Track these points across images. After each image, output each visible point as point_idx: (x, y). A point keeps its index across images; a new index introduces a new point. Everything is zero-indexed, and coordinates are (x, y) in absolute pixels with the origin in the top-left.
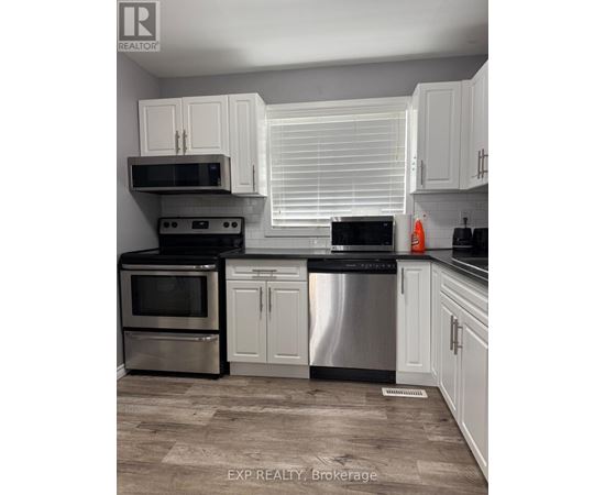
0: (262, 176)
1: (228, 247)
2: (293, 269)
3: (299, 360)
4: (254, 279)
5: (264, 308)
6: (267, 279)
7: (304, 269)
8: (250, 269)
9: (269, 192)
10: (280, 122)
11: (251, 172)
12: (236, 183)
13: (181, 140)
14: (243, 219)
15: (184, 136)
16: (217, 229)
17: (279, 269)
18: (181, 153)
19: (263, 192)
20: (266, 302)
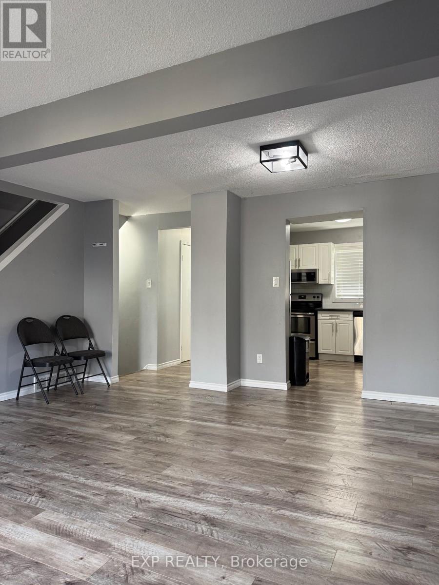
0: (332, 275)
1: (317, 306)
2: (347, 315)
3: (350, 353)
4: (330, 319)
5: (334, 331)
6: (335, 320)
7: (352, 316)
8: (328, 315)
9: (335, 282)
10: (340, 252)
11: (328, 276)
12: (321, 279)
13: (297, 262)
14: (322, 294)
15: (299, 260)
16: (310, 299)
17: (341, 315)
18: (297, 268)
19: (332, 283)
20: (335, 329)
